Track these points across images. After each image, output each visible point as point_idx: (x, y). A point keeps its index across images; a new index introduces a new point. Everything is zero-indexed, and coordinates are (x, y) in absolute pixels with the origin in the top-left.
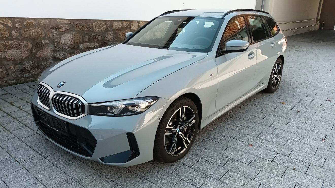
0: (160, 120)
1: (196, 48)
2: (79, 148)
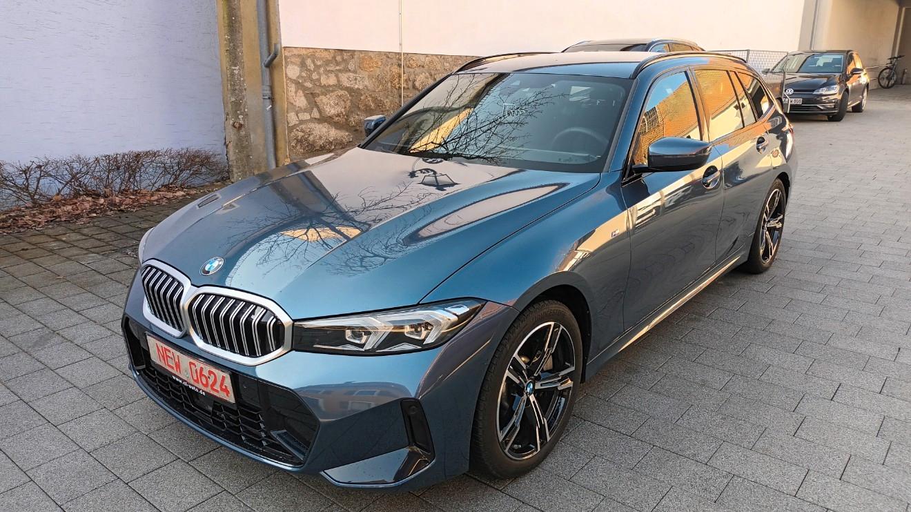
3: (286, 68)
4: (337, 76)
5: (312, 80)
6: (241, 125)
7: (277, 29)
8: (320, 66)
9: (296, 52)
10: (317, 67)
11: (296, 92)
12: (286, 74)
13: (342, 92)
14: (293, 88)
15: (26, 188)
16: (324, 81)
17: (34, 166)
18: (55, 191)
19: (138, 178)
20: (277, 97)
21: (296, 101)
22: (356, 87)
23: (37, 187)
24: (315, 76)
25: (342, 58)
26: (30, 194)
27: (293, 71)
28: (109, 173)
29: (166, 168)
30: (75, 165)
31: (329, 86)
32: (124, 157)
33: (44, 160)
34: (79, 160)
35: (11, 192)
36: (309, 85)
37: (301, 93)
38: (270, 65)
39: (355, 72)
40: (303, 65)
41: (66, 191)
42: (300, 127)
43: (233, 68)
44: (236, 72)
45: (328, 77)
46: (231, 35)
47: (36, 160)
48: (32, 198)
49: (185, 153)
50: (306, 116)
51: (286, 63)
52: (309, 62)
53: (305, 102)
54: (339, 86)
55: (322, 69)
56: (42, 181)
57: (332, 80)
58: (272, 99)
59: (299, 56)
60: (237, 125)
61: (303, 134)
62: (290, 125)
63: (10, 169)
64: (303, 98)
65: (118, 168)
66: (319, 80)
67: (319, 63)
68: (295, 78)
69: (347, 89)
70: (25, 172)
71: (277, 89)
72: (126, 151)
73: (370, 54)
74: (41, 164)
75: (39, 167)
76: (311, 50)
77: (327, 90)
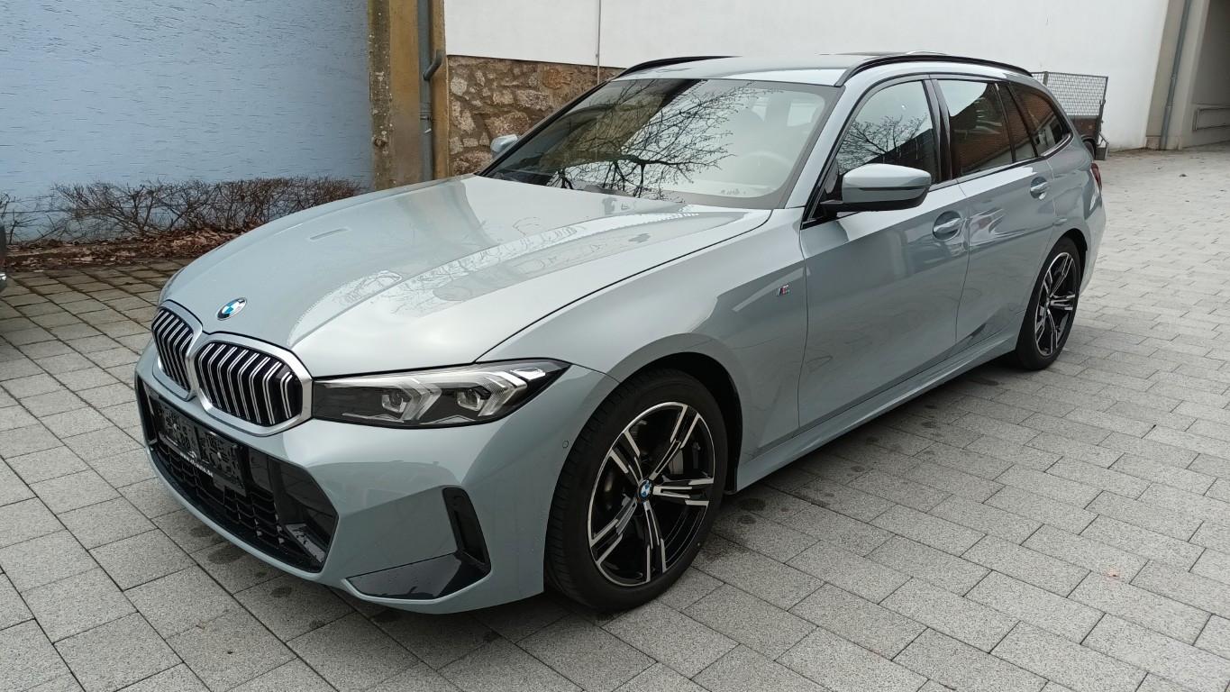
0: (570, 447)
1: (730, 193)
2: (281, 537)
3: (450, 81)
4: (513, 93)
5: (482, 99)
6: (384, 144)
7: (440, 33)
8: (493, 80)
9: (463, 62)
10: (489, 82)
11: (461, 112)
12: (450, 90)
13: (519, 114)
14: (457, 107)
15: (135, 217)
16: (497, 98)
17: (144, 191)
18: (168, 223)
19: (265, 212)
20: (438, 118)
21: (460, 123)
22: (538, 107)
23: (148, 215)
24: (486, 92)
25: (521, 70)
26: (138, 224)
27: (458, 86)
28: (232, 203)
29: (299, 202)
30: (193, 192)
31: (504, 105)
32: (250, 184)
33: (158, 185)
34: (197, 185)
35: (117, 221)
36: (478, 103)
37: (467, 114)
38: (429, 78)
39: (535, 88)
40: (471, 79)
41: (181, 222)
42: (466, 155)
43: (377, 73)
44: (381, 79)
45: (503, 94)
46: (376, 34)
47: (147, 184)
48: (141, 229)
49: (324, 183)
50: (473, 143)
51: (450, 74)
52: (479, 74)
53: (473, 125)
54: (515, 105)
55: (495, 84)
56: (153, 211)
57: (507, 99)
58: (432, 121)
59: (467, 66)
60: (379, 143)
61: (468, 164)
62: (452, 153)
63: (117, 194)
64: (470, 120)
65: (243, 198)
66: (491, 97)
67: (491, 77)
68: (460, 94)
69: (526, 110)
70: (134, 197)
71: (438, 108)
72: (253, 178)
73: (558, 67)
74: (153, 189)
75: (150, 193)
76: (482, 60)
77: (501, 110)
